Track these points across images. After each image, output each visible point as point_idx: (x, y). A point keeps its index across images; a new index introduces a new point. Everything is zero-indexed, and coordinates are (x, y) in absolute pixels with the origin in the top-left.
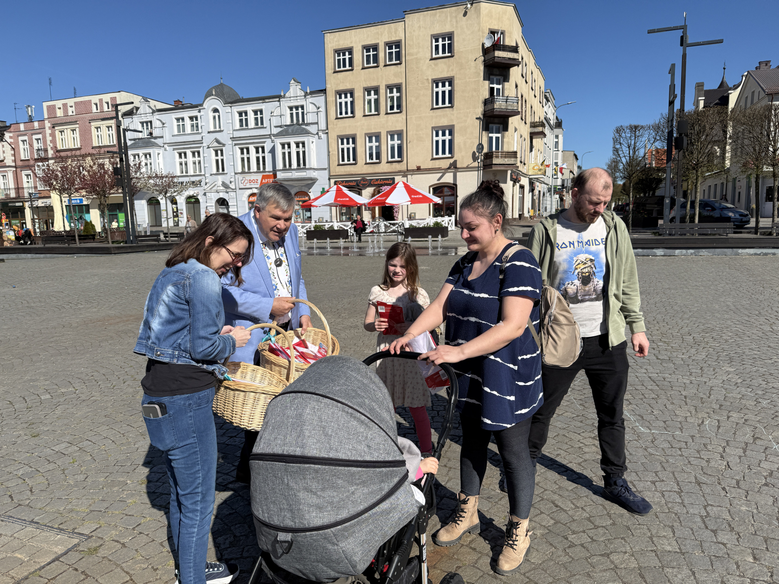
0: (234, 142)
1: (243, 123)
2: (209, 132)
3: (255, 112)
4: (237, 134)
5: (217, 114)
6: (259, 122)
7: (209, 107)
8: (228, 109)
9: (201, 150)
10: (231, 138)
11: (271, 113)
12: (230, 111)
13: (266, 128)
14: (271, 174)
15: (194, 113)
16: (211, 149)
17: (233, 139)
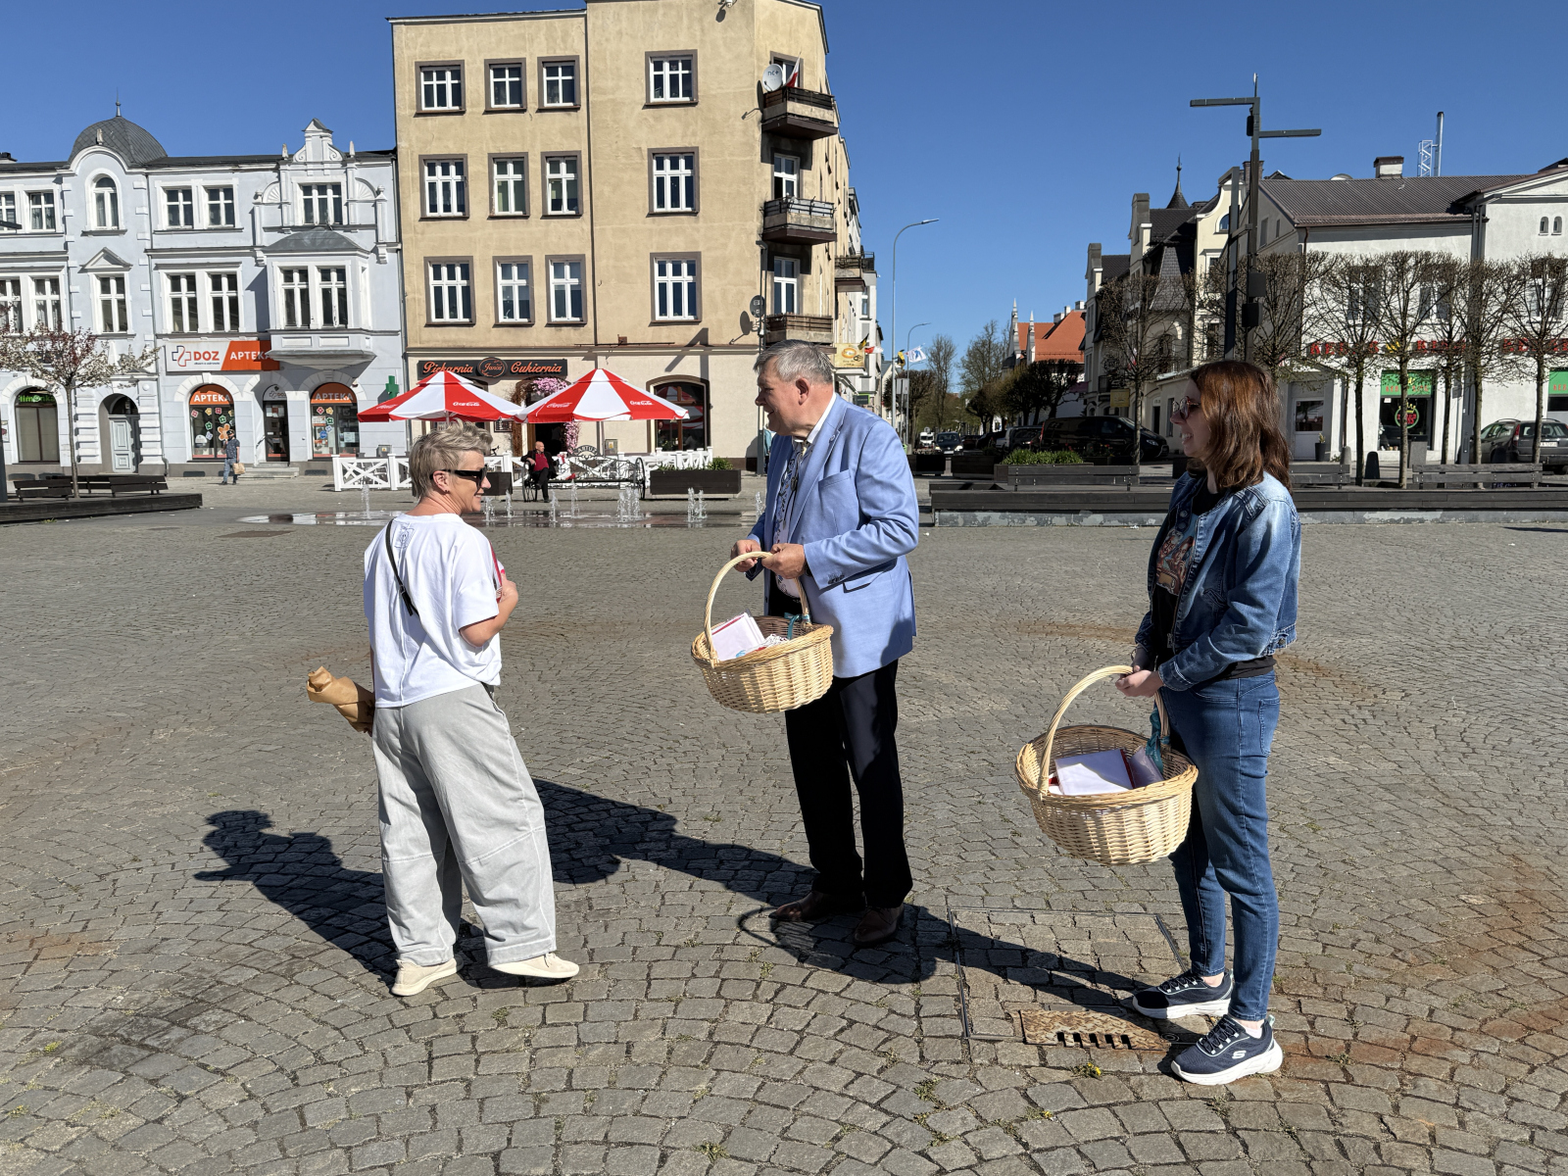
0: (155, 261)
1: (180, 214)
2: (85, 234)
3: (213, 193)
4: (161, 242)
5: (107, 191)
6: (224, 215)
7: (85, 172)
8: (139, 180)
9: (62, 275)
10: (146, 251)
11: (256, 197)
12: (145, 185)
13: (240, 230)
14: (255, 339)
15: (43, 183)
16: (92, 275)
17: (151, 252)
